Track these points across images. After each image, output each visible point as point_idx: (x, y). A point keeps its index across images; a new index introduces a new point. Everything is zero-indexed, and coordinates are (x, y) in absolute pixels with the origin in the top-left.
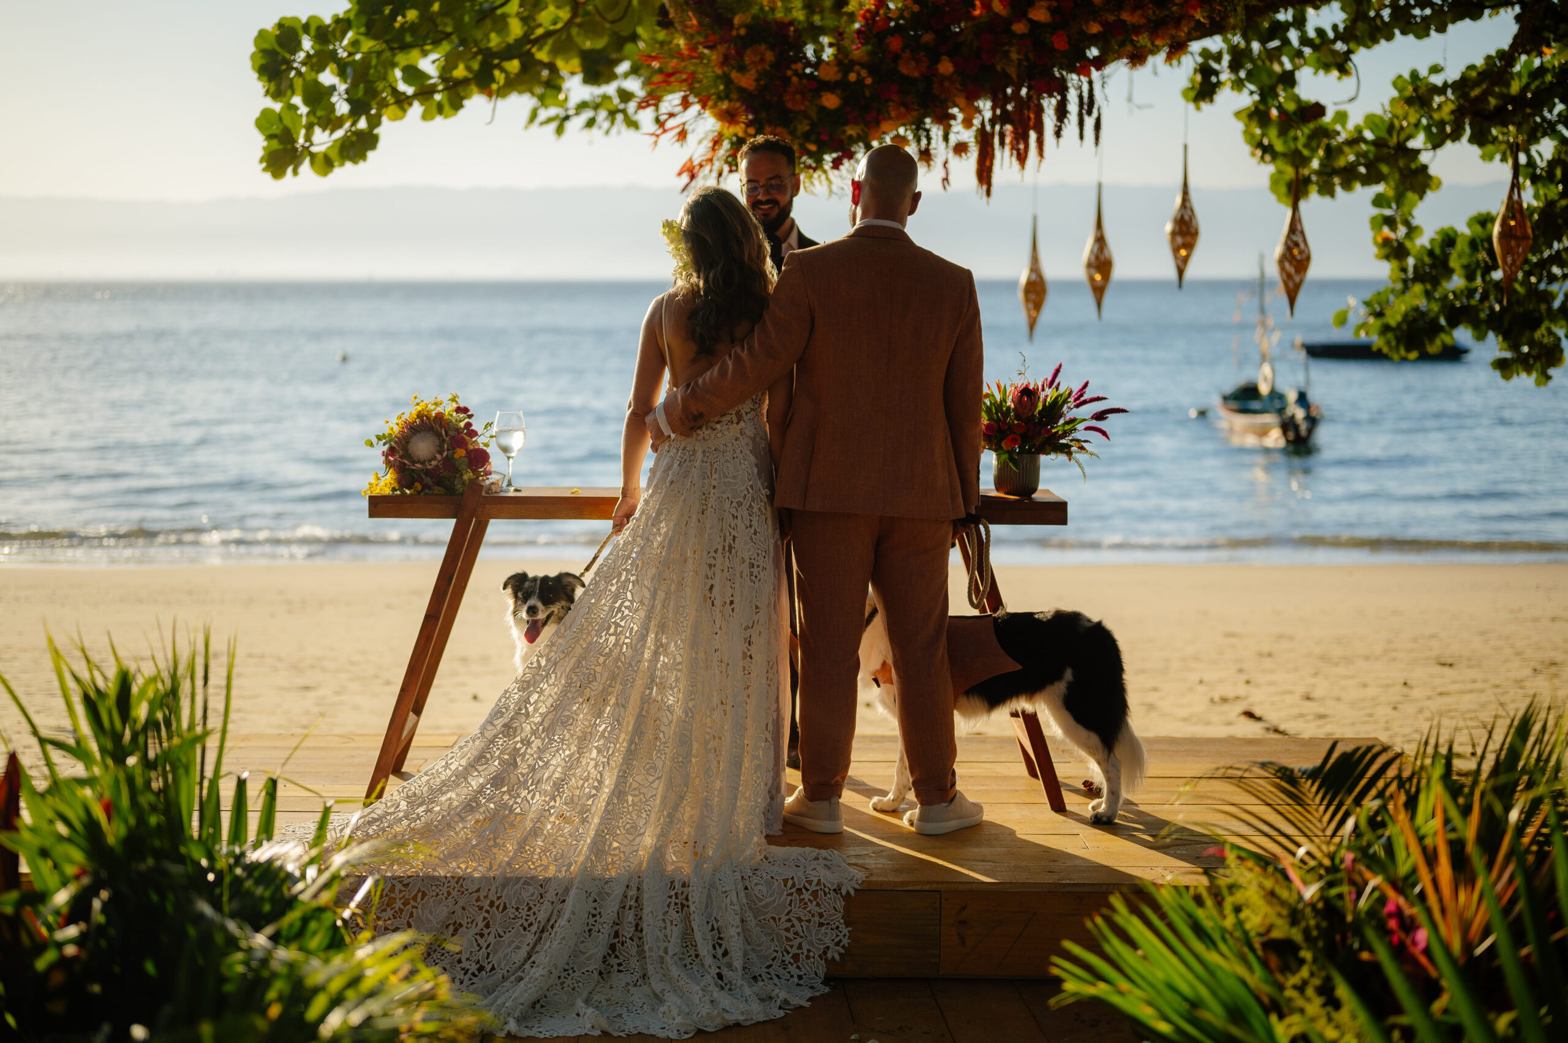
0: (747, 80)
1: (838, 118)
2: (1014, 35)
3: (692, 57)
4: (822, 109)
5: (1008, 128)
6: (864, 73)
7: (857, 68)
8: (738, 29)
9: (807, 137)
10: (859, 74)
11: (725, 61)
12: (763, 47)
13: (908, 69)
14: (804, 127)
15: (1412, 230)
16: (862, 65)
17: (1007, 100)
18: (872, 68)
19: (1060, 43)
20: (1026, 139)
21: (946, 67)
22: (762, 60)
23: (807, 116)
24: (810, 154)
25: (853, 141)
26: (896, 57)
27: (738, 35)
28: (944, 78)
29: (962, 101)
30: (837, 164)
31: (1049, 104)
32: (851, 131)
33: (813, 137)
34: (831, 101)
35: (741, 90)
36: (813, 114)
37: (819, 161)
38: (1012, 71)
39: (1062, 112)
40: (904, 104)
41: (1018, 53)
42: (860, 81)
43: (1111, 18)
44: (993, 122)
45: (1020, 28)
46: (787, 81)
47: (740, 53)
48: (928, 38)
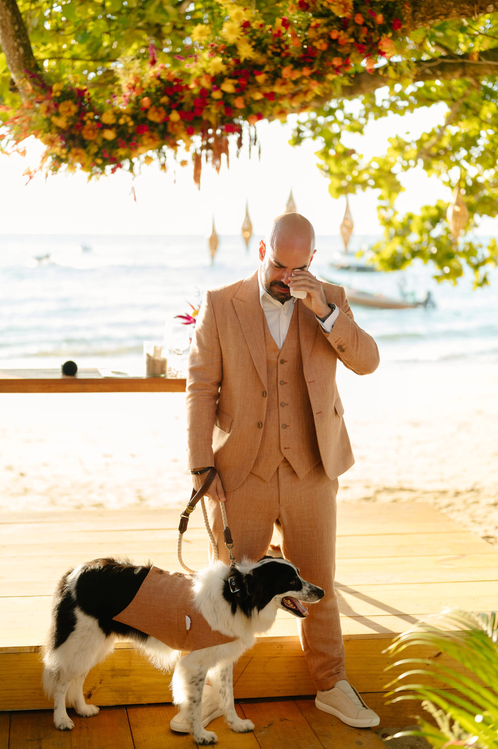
0: (61, 122)
1: (113, 145)
2: (213, 99)
3: (28, 108)
4: (104, 140)
5: (210, 152)
6: (129, 119)
7: (124, 116)
8: (56, 92)
9: (96, 155)
10: (125, 119)
11: (48, 109)
12: (70, 102)
13: (154, 117)
14: (94, 149)
15: (395, 213)
16: (128, 115)
17: (209, 136)
18: (134, 117)
19: (239, 103)
20: (219, 157)
21: (175, 116)
22: (69, 110)
23: (95, 143)
24: (98, 165)
25: (122, 158)
26: (146, 110)
27: (55, 97)
28: (173, 123)
29: (184, 135)
30: (113, 170)
31: (232, 138)
32: (122, 152)
33: (100, 155)
34: (110, 135)
35: (58, 128)
36: (99, 141)
37: (103, 169)
38: (213, 120)
39: (240, 144)
40: (151, 137)
41: (216, 109)
42: (126, 124)
43: (268, 90)
44: (202, 148)
45: (217, 95)
46: (84, 123)
47: (57, 106)
48: (165, 99)
